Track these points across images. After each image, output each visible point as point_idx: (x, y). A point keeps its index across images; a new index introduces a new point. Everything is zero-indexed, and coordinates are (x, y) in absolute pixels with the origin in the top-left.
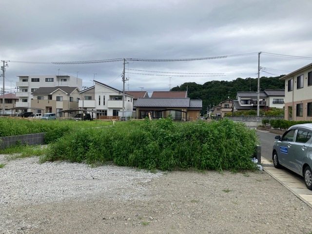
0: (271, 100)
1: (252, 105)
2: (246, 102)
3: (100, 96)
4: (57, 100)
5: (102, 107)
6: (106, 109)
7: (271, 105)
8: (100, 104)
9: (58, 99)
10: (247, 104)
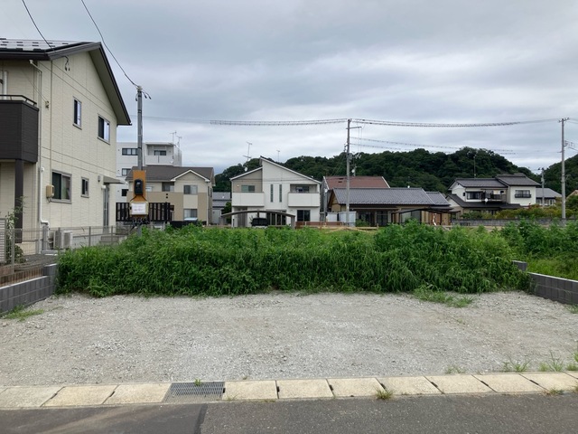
0: (513, 192)
1: (486, 200)
2: (474, 195)
3: (272, 185)
4: (185, 193)
5: (276, 206)
6: (284, 208)
7: (513, 201)
8: (272, 201)
9: (187, 190)
10: (474, 198)
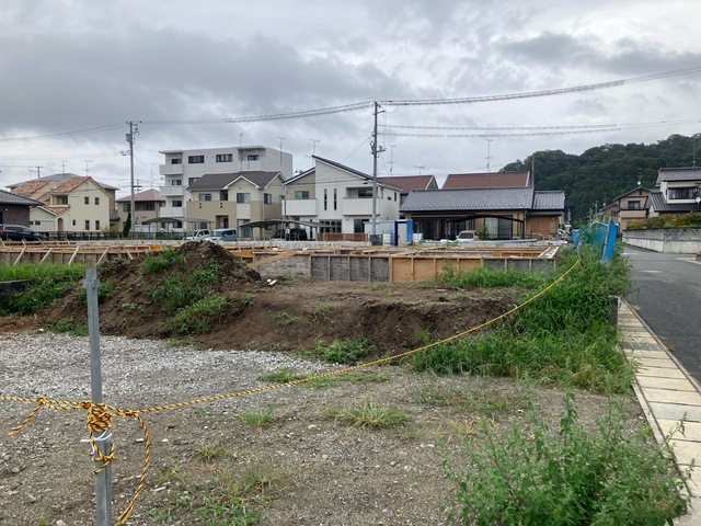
4: (238, 202)
5: (331, 215)
6: (339, 218)
8: (326, 208)
9: (241, 198)
